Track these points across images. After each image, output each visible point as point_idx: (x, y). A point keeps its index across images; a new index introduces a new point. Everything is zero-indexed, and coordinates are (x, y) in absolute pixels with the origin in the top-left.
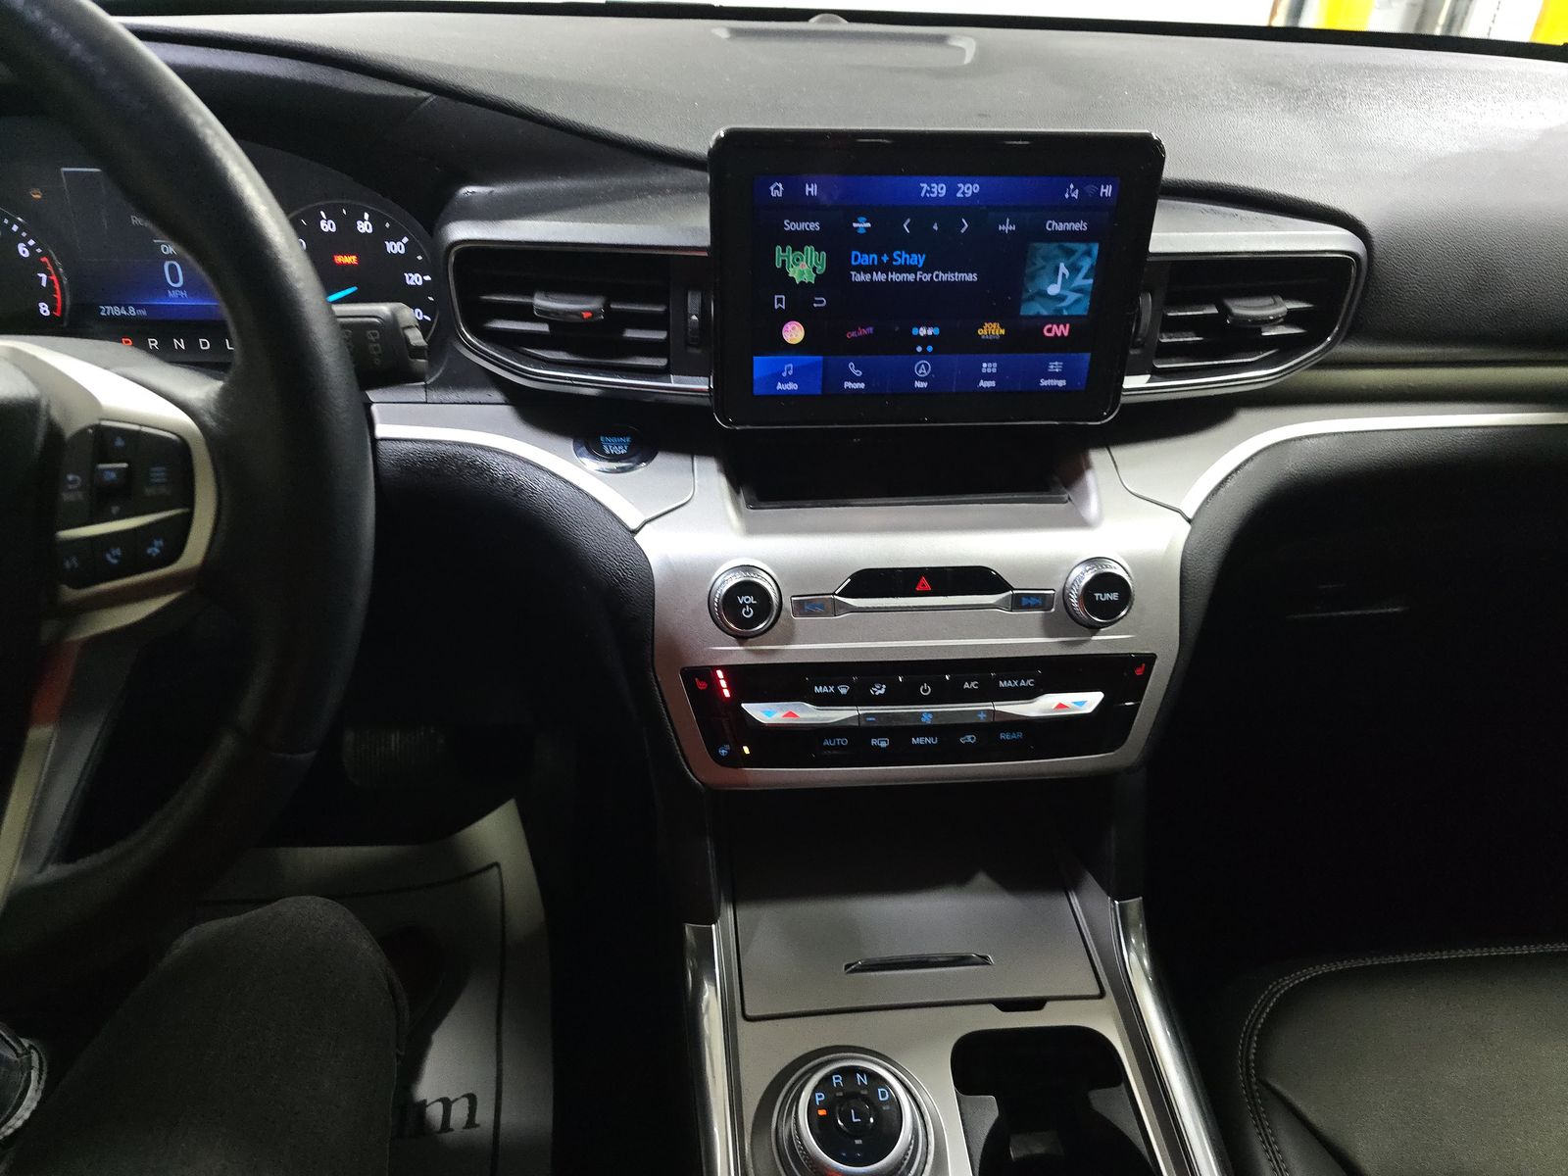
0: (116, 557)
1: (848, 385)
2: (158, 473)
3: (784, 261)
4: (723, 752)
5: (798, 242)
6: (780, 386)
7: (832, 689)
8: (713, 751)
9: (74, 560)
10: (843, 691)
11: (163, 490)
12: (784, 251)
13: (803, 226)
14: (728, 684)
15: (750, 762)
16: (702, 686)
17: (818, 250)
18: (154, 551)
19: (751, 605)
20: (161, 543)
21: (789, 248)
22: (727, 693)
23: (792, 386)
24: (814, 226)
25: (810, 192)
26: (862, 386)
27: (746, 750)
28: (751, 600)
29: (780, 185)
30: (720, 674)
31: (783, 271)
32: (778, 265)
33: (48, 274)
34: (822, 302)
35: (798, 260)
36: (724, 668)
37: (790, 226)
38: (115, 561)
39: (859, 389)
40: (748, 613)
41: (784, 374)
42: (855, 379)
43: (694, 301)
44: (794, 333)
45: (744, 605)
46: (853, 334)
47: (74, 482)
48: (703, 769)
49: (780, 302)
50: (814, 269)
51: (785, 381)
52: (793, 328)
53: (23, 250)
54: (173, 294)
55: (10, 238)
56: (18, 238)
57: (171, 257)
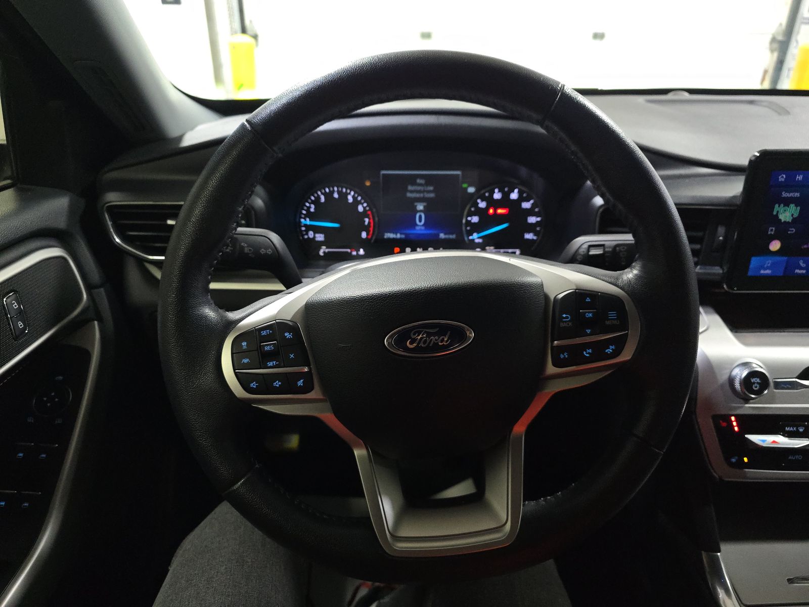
0: (589, 353)
1: (797, 271)
2: (612, 315)
3: (778, 212)
4: (734, 460)
5: (787, 202)
6: (762, 272)
7: (795, 429)
8: (727, 459)
9: (566, 354)
10: (801, 430)
11: (615, 322)
12: (779, 206)
13: (791, 195)
14: (737, 423)
15: (748, 466)
16: (724, 424)
17: (796, 206)
18: (609, 351)
19: (758, 383)
20: (613, 347)
21: (782, 205)
22: (736, 429)
23: (768, 272)
24: (797, 195)
25: (798, 179)
26: (804, 272)
27: (746, 459)
28: (758, 380)
29: (784, 176)
30: (733, 418)
31: (777, 216)
32: (775, 213)
33: (369, 219)
34: (793, 231)
35: (785, 211)
36: (736, 416)
37: (784, 195)
38: (588, 355)
39: (803, 274)
40: (756, 387)
41: (766, 266)
42: (801, 268)
43: (721, 230)
44: (775, 246)
45: (754, 383)
46: (805, 246)
47: (567, 318)
48: (720, 468)
49: (772, 231)
50: (792, 215)
51: (765, 269)
52: (776, 243)
53: (360, 209)
54: (417, 228)
55: (356, 203)
56: (360, 203)
57: (421, 211)
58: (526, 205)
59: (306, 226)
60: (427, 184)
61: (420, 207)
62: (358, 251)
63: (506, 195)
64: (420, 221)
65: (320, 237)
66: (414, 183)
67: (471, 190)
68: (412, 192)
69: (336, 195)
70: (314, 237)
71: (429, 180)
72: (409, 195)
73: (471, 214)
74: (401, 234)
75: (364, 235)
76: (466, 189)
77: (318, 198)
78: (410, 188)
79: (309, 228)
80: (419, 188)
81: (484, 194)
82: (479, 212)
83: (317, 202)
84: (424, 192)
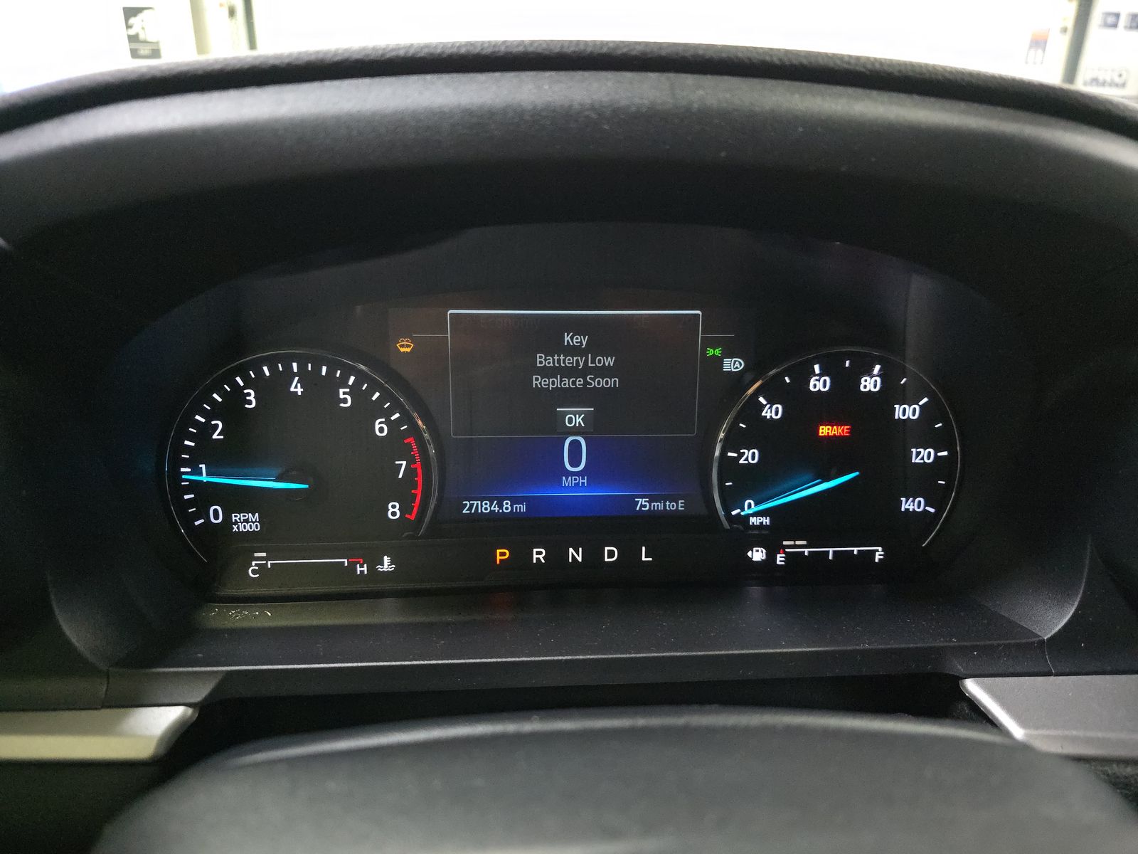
33: (411, 460)
53: (380, 427)
54: (567, 482)
55: (365, 411)
56: (378, 411)
57: (576, 431)
58: (906, 412)
59: (195, 486)
60: (595, 348)
61: (575, 418)
62: (375, 561)
63: (845, 383)
64: (575, 461)
65: (247, 523)
66: (557, 347)
67: (733, 365)
68: (547, 372)
69: (296, 388)
70: (228, 521)
71: (602, 335)
72: (537, 381)
73: (737, 440)
74: (514, 501)
75: (394, 510)
76: (719, 361)
77: (237, 396)
78: (541, 360)
79: (207, 494)
80: (570, 361)
81: (780, 376)
82: (759, 433)
83: (233, 409)
84: (584, 372)
